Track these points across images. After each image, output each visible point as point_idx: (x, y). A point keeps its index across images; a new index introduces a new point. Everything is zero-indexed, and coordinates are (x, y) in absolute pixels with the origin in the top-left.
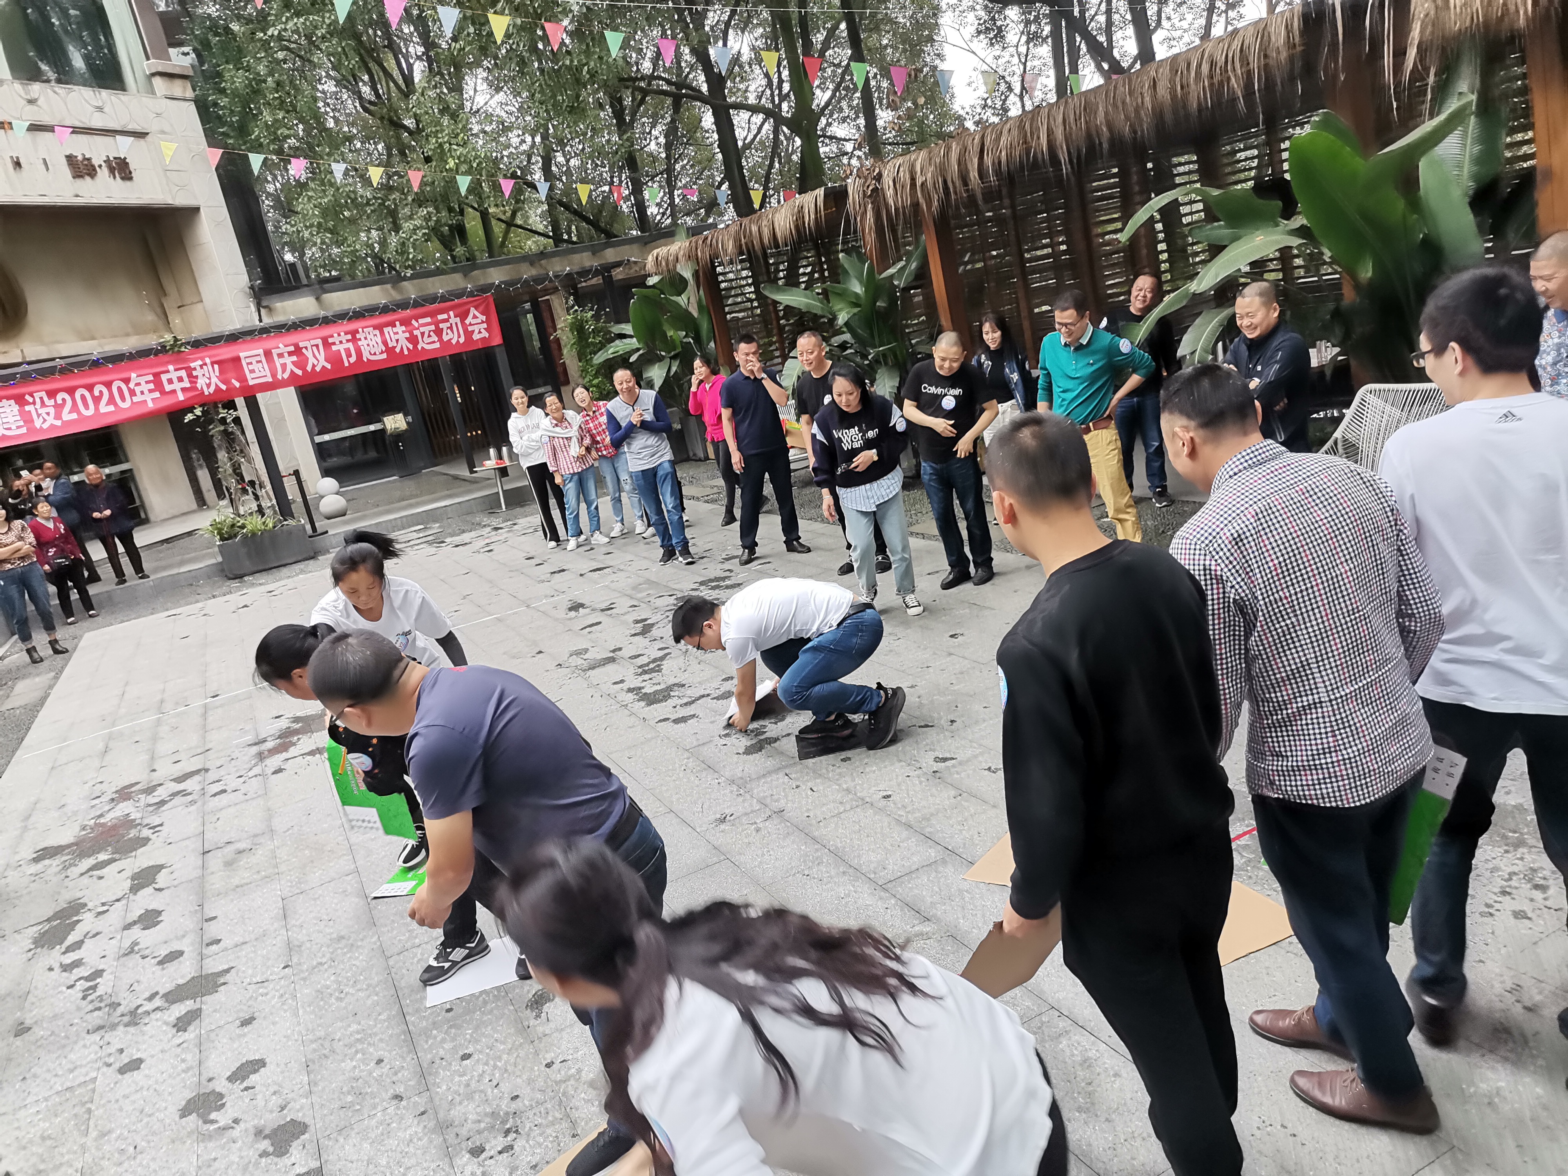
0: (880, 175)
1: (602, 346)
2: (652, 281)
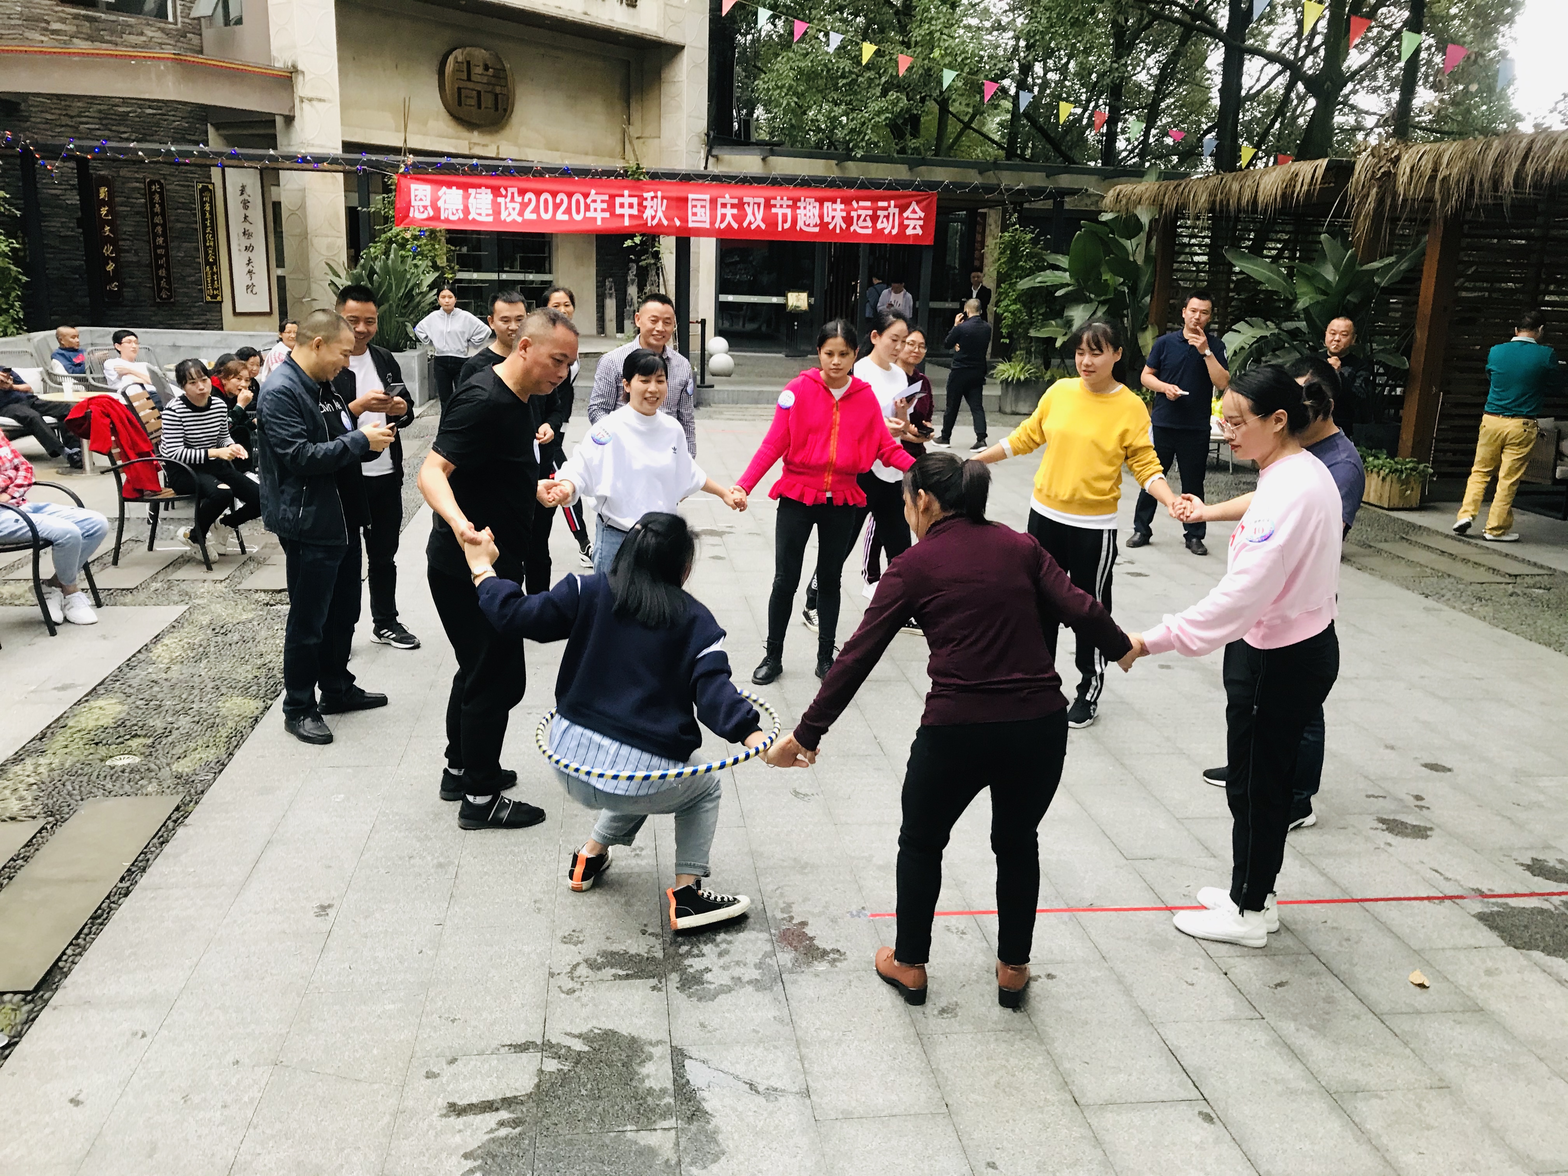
0: (1398, 158)
1: (1031, 272)
2: (1106, 217)
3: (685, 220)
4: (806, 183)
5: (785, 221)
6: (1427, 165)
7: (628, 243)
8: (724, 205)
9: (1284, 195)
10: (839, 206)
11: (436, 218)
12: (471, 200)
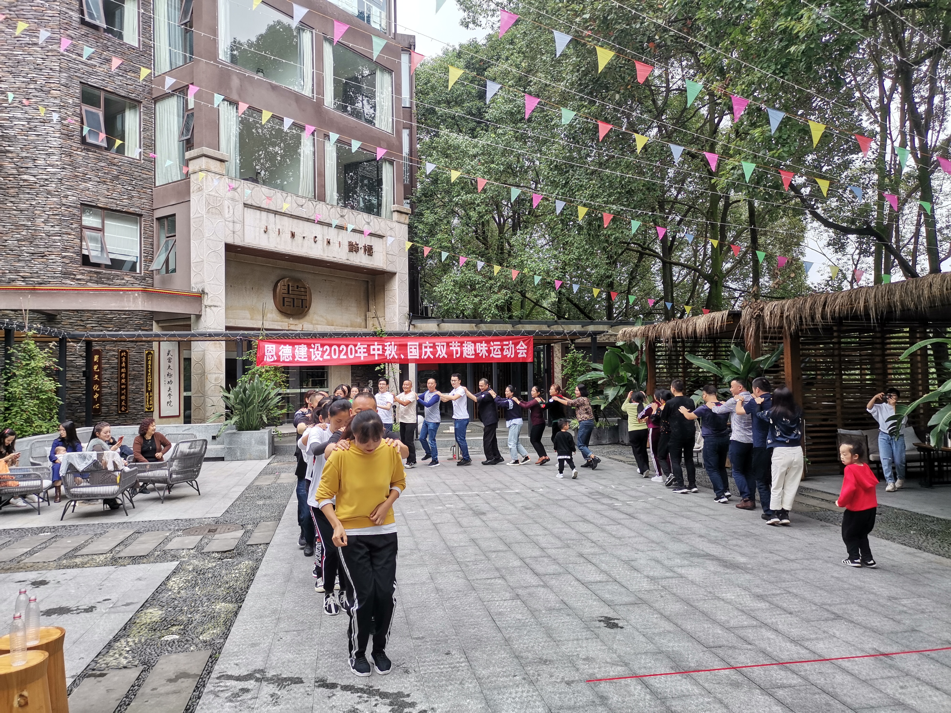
0: (763, 308)
1: (583, 373)
2: (620, 343)
3: (406, 355)
4: (466, 334)
5: (457, 353)
6: (777, 311)
7: (378, 368)
8: (426, 347)
9: (709, 328)
10: (484, 345)
11: (278, 361)
12: (296, 351)
